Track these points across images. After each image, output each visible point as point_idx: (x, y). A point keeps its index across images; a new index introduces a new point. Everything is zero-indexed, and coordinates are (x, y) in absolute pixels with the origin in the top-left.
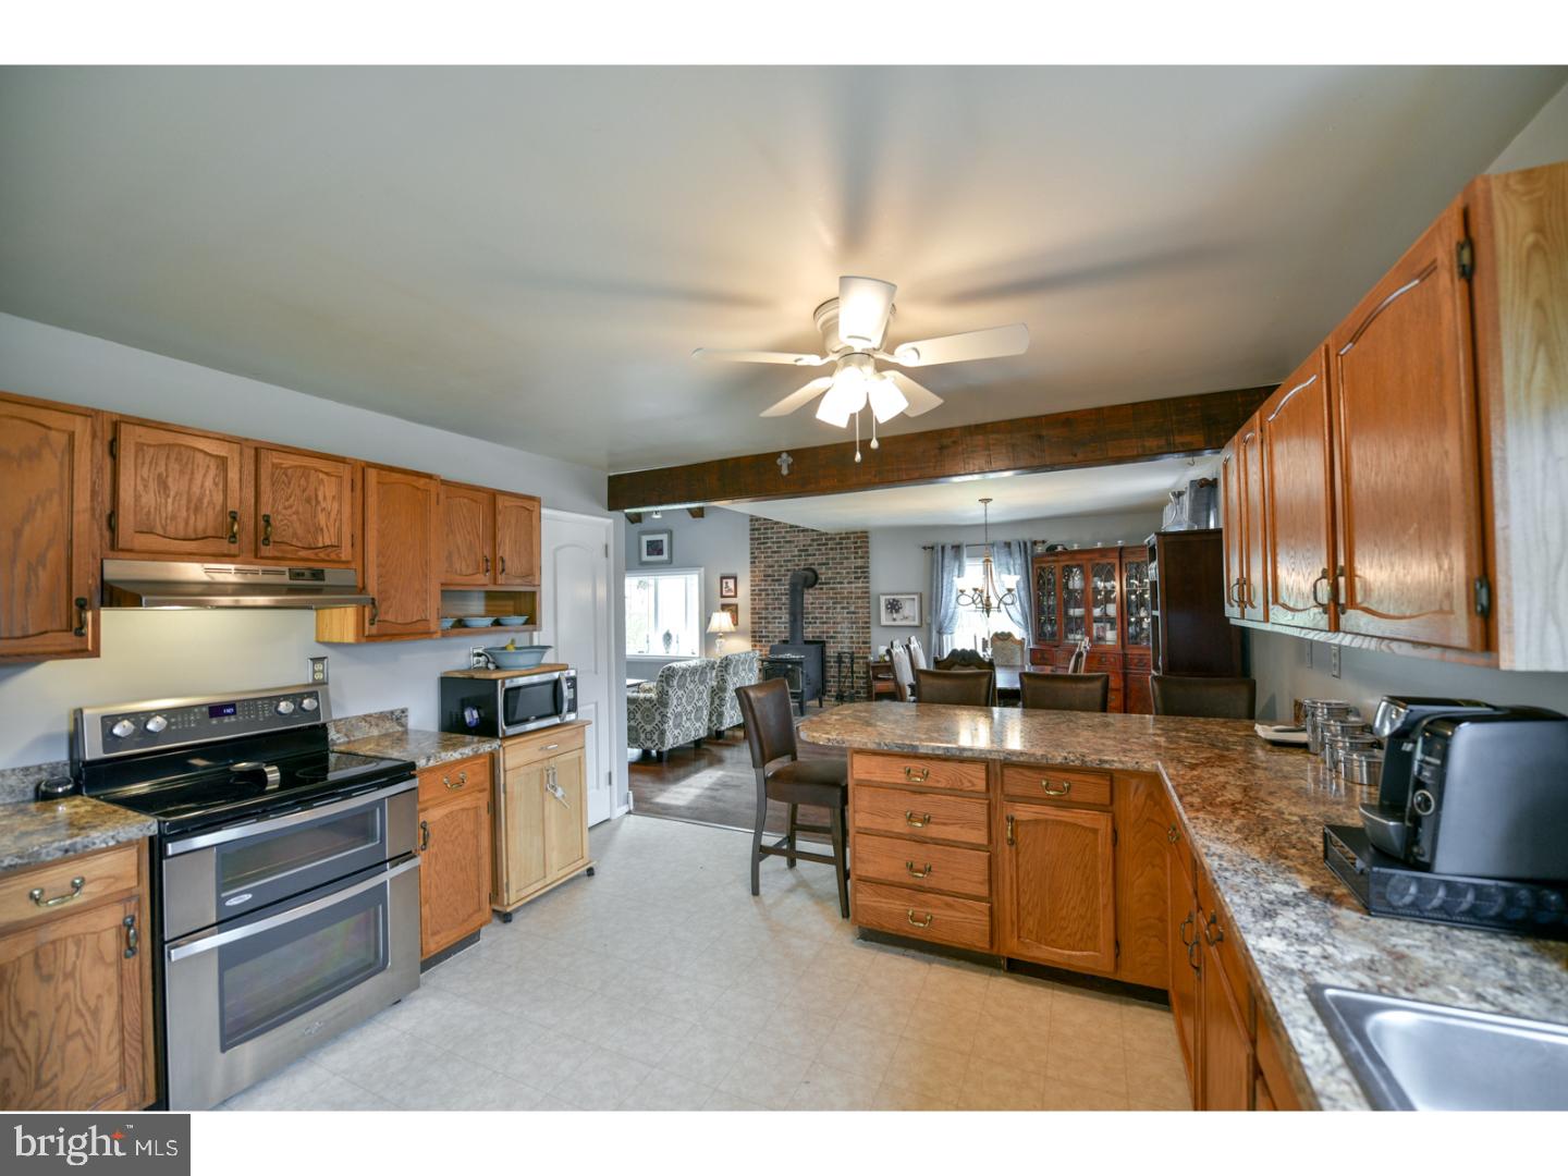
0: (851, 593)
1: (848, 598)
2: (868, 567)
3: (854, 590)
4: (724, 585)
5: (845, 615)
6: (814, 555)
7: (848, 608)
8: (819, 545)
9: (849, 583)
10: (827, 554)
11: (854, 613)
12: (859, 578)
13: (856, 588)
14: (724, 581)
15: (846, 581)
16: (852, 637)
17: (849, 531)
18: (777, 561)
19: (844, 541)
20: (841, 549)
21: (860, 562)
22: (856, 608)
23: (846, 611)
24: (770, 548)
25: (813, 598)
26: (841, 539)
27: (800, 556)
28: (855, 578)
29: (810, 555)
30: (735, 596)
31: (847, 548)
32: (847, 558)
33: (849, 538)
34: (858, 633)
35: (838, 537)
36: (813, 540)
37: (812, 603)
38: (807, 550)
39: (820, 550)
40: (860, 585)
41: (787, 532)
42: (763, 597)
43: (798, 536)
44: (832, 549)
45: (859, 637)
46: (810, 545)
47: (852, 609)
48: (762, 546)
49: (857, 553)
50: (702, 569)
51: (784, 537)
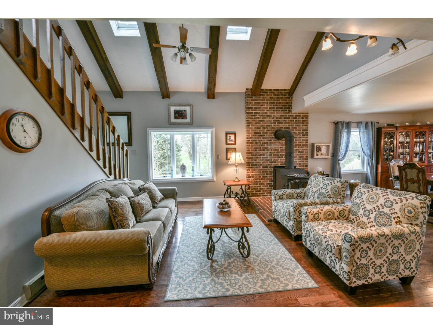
0: (300, 142)
1: (298, 145)
2: (308, 130)
3: (302, 141)
4: (228, 138)
5: (297, 153)
6: (282, 123)
7: (298, 150)
8: (285, 118)
9: (299, 138)
10: (289, 123)
11: (302, 152)
12: (304, 135)
13: (303, 140)
14: (228, 135)
15: (298, 137)
16: (300, 164)
17: (300, 112)
18: (262, 126)
19: (298, 117)
20: (296, 121)
21: (305, 128)
22: (302, 150)
23: (297, 151)
24: (258, 118)
25: (281, 145)
26: (296, 116)
27: (275, 123)
28: (303, 135)
29: (280, 123)
30: (235, 144)
31: (299, 121)
32: (299, 126)
33: (300, 116)
34: (303, 162)
35: (294, 115)
36: (282, 116)
37: (281, 148)
38: (279, 121)
39: (285, 121)
40: (305, 139)
41: (268, 111)
42: (254, 144)
43: (274, 113)
44: (291, 121)
45: (303, 164)
46: (280, 118)
47: (301, 150)
48: (254, 117)
49: (303, 123)
50: (214, 129)
51: (266, 113)
